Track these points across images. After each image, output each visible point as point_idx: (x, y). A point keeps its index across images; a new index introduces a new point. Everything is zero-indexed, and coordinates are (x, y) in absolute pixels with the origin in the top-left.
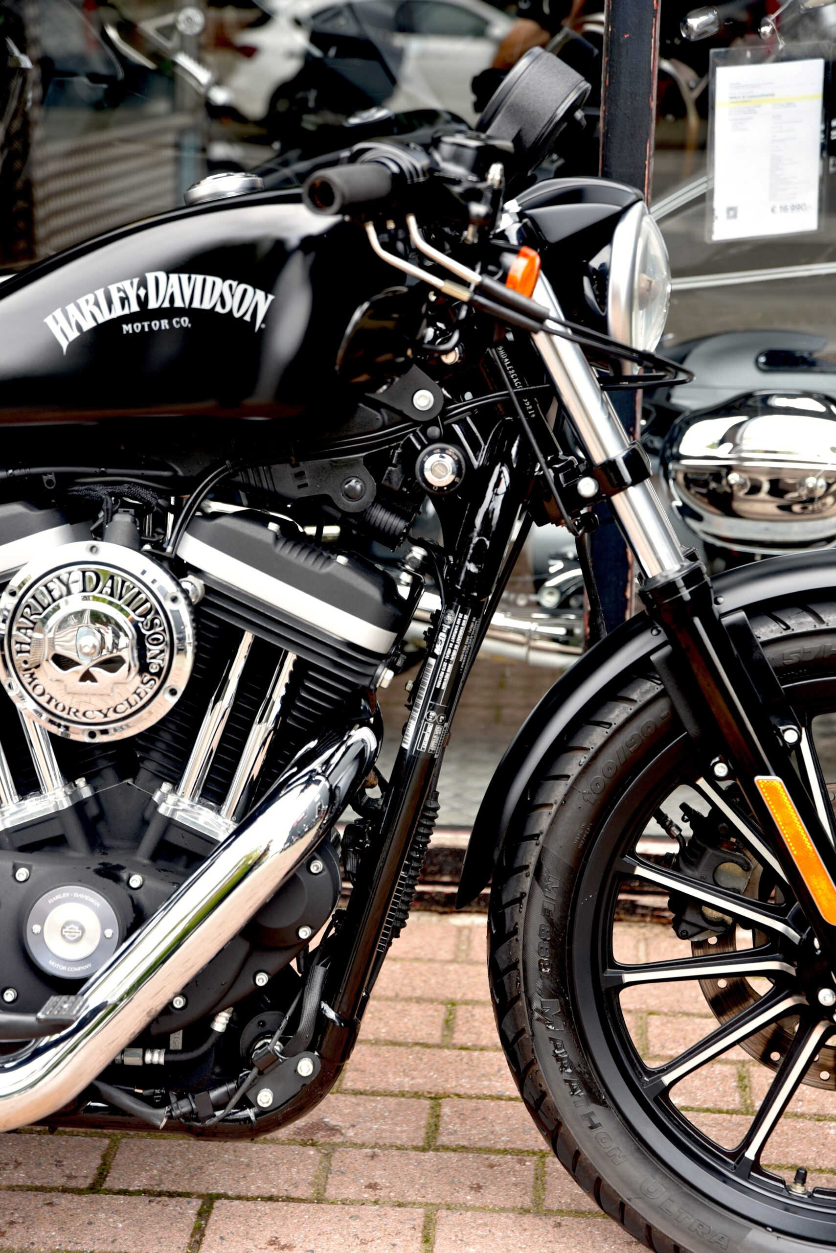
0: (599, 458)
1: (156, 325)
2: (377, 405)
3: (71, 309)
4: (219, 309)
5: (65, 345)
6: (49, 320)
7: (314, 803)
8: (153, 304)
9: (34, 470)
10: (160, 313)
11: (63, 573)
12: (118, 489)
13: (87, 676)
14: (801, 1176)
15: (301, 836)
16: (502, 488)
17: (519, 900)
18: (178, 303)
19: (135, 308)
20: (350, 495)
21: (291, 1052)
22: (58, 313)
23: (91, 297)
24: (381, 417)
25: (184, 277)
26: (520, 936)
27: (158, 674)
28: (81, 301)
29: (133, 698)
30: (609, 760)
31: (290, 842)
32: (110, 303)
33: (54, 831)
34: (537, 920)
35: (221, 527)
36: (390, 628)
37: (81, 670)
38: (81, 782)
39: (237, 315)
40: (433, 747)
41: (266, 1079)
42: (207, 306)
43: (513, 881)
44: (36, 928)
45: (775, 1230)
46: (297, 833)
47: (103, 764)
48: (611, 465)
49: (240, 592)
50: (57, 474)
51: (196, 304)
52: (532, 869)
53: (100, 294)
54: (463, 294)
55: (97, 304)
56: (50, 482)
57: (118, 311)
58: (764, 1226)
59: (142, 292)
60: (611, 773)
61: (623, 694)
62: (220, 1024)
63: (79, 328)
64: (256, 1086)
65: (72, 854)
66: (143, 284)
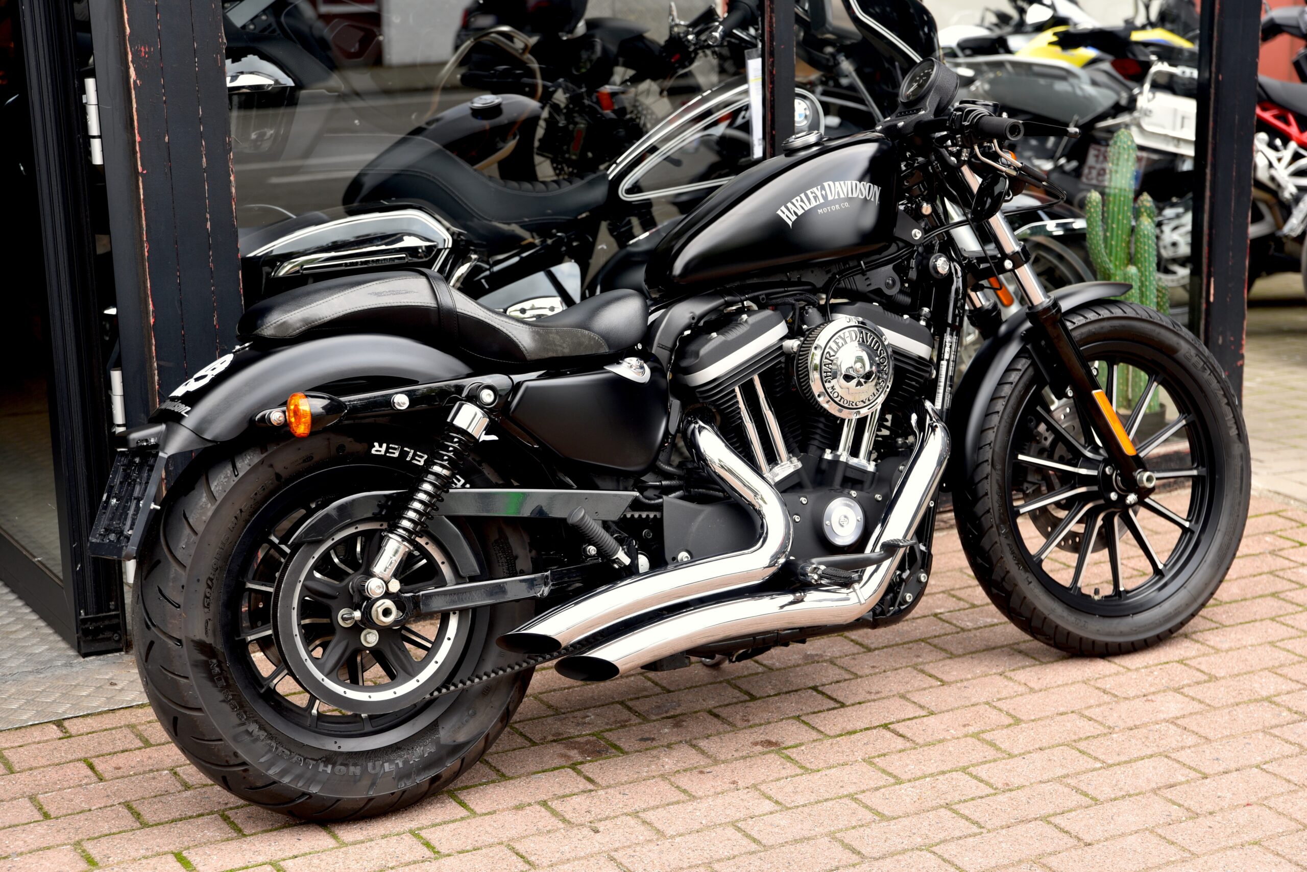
1: (833, 208)
3: (789, 205)
4: (860, 197)
5: (790, 223)
6: (779, 212)
8: (830, 198)
10: (834, 202)
11: (841, 333)
13: (859, 384)
14: (1097, 592)
17: (986, 478)
18: (842, 196)
19: (822, 201)
20: (888, 287)
22: (783, 208)
23: (798, 198)
24: (896, 245)
25: (842, 183)
26: (989, 495)
27: (885, 378)
28: (794, 201)
29: (876, 393)
30: (1013, 399)
33: (796, 480)
35: (858, 307)
37: (856, 380)
39: (869, 199)
42: (855, 196)
44: (827, 521)
48: (1016, 254)
50: (766, 295)
51: (850, 195)
52: (990, 461)
55: (802, 201)
57: (814, 204)
59: (823, 192)
63: (796, 214)
65: (806, 490)
66: (823, 188)
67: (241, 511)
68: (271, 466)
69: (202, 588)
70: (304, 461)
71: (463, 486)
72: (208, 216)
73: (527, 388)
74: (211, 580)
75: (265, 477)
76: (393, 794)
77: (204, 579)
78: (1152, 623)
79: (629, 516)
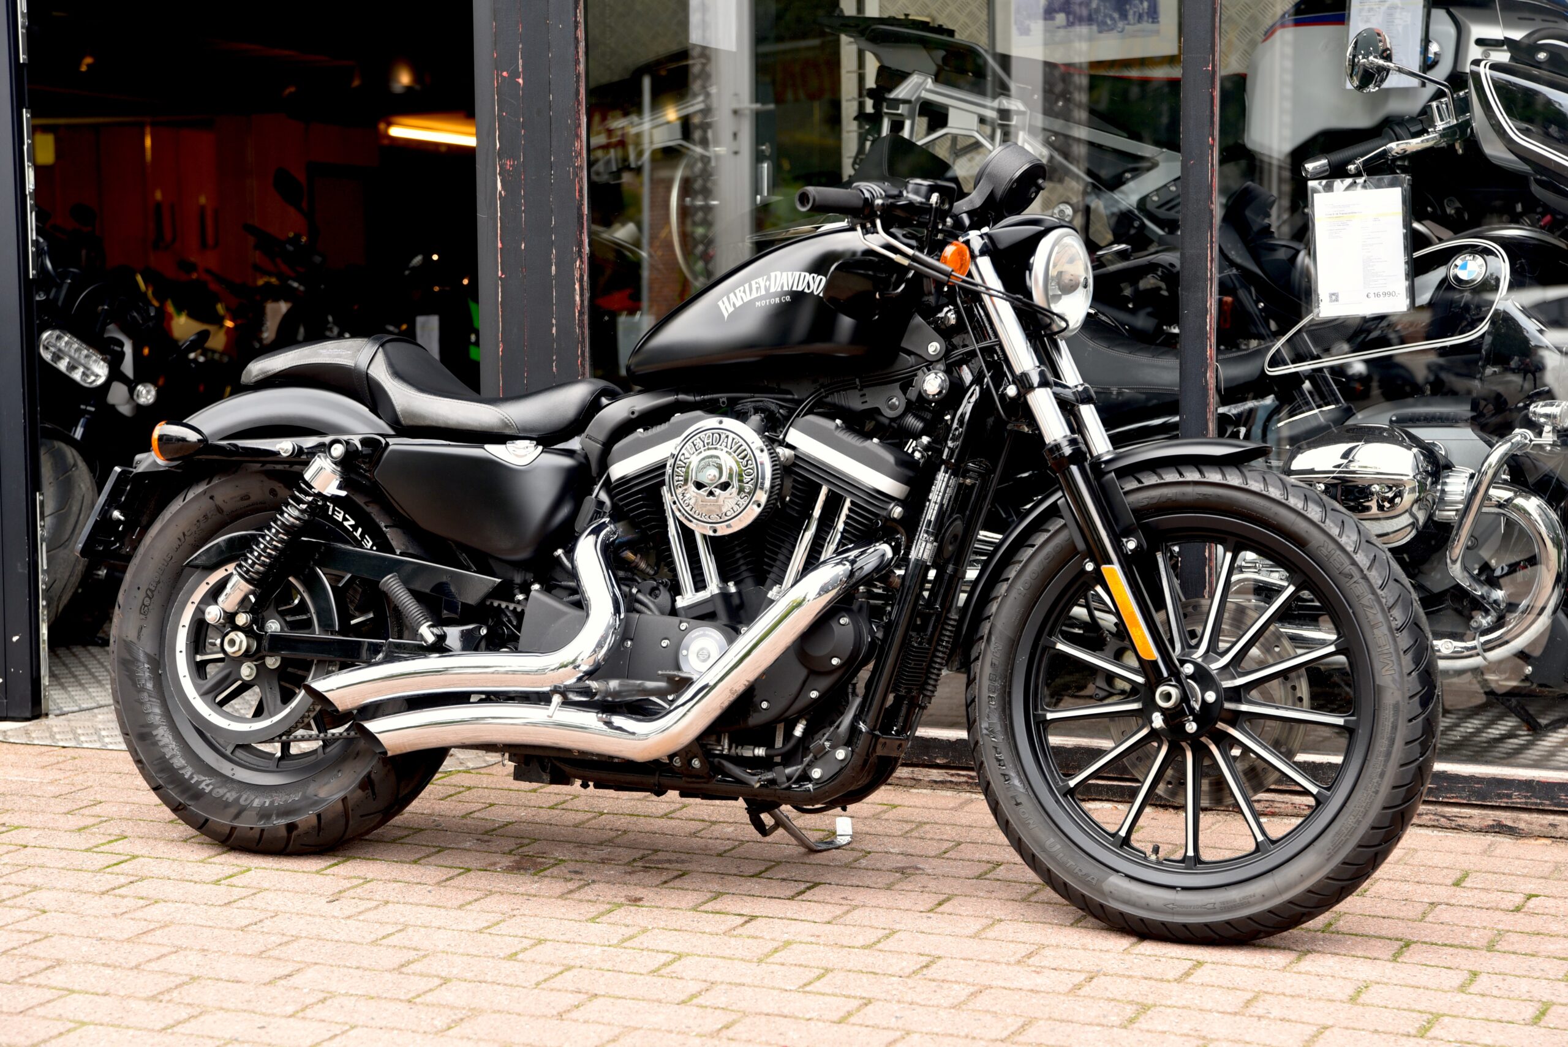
0: (1018, 371)
1: (773, 301)
2: (909, 353)
3: (732, 295)
4: (806, 290)
5: (726, 315)
6: (720, 303)
7: (838, 575)
8: (772, 290)
9: (715, 396)
10: (776, 294)
11: (703, 435)
12: (758, 404)
13: (711, 493)
14: (1156, 850)
15: (827, 592)
16: (973, 399)
17: (977, 658)
18: (785, 288)
19: (763, 292)
20: (893, 407)
21: (834, 747)
22: (725, 299)
23: (742, 288)
24: (911, 359)
25: (790, 273)
26: (977, 681)
27: (749, 493)
28: (737, 291)
29: (736, 508)
30: (1034, 566)
31: (819, 594)
32: (751, 290)
33: (708, 609)
34: (988, 670)
35: (807, 421)
36: (906, 483)
37: (708, 489)
38: (731, 584)
39: (816, 293)
40: (925, 556)
41: (819, 762)
42: (800, 289)
43: (975, 647)
44: (684, 652)
45: (1127, 876)
46: (824, 590)
47: (745, 574)
48: (1025, 375)
49: (815, 459)
50: (728, 399)
51: (794, 289)
52: (985, 637)
53: (747, 286)
54: (906, 262)
56: (723, 403)
57: (755, 295)
58: (1117, 871)
59: (768, 283)
60: (1034, 576)
61: (1044, 527)
62: (798, 731)
63: (734, 305)
64: (811, 765)
66: (769, 279)
67: (184, 534)
68: (212, 498)
69: (141, 595)
70: (242, 499)
71: (371, 549)
72: (554, 321)
73: (393, 451)
74: (152, 591)
75: (205, 504)
76: (251, 828)
77: (144, 588)
78: (1201, 907)
79: (488, 603)
